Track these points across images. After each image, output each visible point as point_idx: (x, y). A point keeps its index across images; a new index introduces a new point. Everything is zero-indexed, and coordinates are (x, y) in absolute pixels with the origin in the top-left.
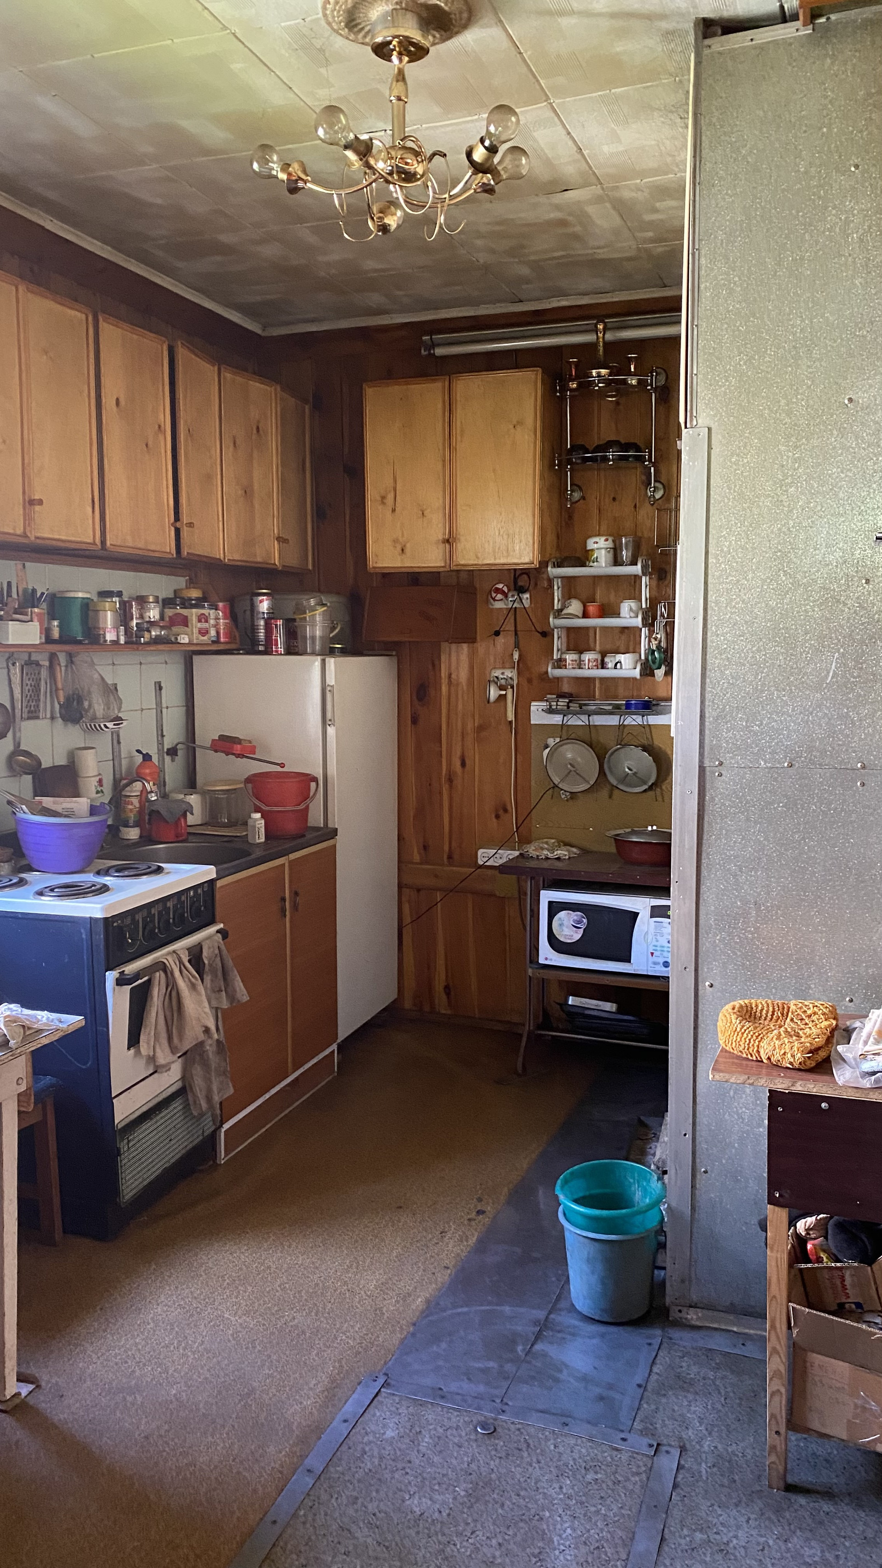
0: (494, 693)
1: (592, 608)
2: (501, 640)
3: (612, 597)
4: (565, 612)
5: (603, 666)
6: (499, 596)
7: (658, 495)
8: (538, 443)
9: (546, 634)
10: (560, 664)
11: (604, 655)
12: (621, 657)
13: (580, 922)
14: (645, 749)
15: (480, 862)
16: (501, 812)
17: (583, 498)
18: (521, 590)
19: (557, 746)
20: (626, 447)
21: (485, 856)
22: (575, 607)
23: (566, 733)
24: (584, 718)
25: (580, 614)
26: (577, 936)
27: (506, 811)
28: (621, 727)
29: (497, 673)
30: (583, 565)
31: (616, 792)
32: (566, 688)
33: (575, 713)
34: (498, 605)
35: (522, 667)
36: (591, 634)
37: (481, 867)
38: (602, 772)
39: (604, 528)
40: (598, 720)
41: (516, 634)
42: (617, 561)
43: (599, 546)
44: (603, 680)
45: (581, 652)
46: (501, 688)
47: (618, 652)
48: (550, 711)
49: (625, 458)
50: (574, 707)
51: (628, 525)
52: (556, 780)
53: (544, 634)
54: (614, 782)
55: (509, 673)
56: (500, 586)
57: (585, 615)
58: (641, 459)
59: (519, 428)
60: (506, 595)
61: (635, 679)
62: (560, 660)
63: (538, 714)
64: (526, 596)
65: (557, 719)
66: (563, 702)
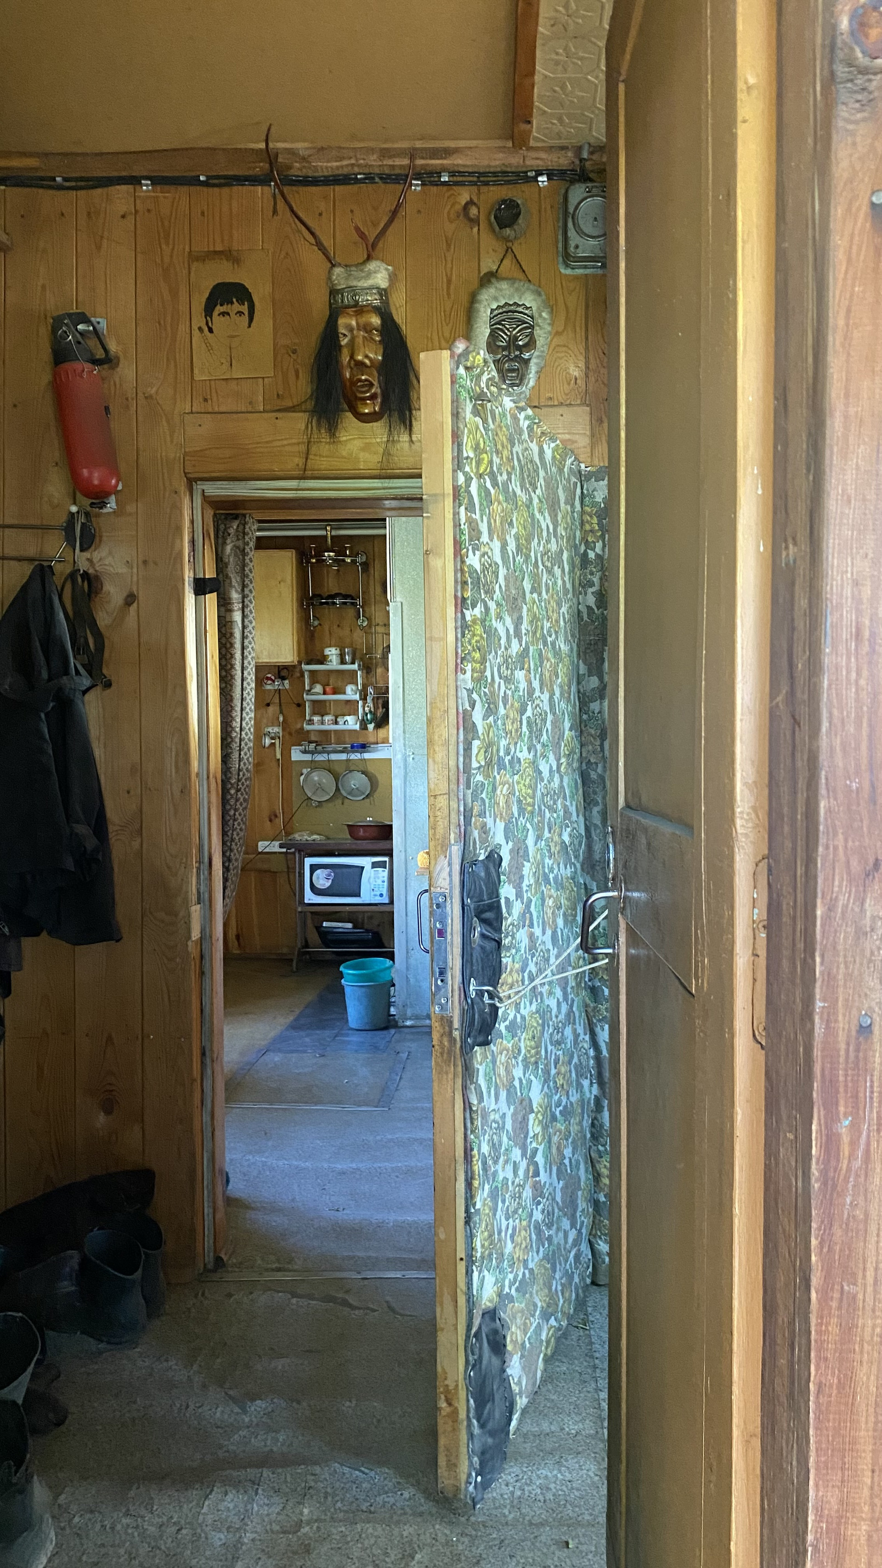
0: (268, 741)
1: (328, 689)
2: (271, 709)
3: (340, 684)
4: (313, 691)
5: (336, 723)
6: (269, 682)
7: (365, 624)
8: (295, 593)
9: (300, 705)
10: (311, 722)
11: (336, 717)
12: (348, 718)
13: (329, 875)
14: (363, 773)
15: (260, 850)
16: (273, 817)
17: (320, 624)
18: (283, 678)
19: (309, 774)
20: (346, 597)
21: (262, 846)
22: (318, 688)
23: (314, 766)
24: (325, 755)
25: (322, 692)
26: (328, 884)
27: (276, 816)
28: (348, 760)
29: (270, 729)
30: (322, 663)
31: (346, 801)
32: (313, 738)
33: (320, 753)
34: (269, 687)
35: (285, 725)
36: (328, 704)
37: (262, 853)
38: (337, 789)
39: (333, 643)
40: (334, 757)
41: (280, 705)
42: (343, 662)
43: (332, 653)
44: (336, 731)
45: (322, 716)
46: (272, 738)
47: (344, 715)
48: (305, 752)
49: (345, 603)
50: (319, 748)
51: (348, 641)
52: (309, 795)
53: (299, 705)
54: (345, 794)
55: (276, 729)
56: (269, 675)
57: (325, 693)
58: (353, 604)
59: (282, 583)
60: (274, 681)
61: (355, 731)
62: (310, 720)
63: (296, 755)
64: (286, 682)
65: (308, 757)
66: (312, 746)
